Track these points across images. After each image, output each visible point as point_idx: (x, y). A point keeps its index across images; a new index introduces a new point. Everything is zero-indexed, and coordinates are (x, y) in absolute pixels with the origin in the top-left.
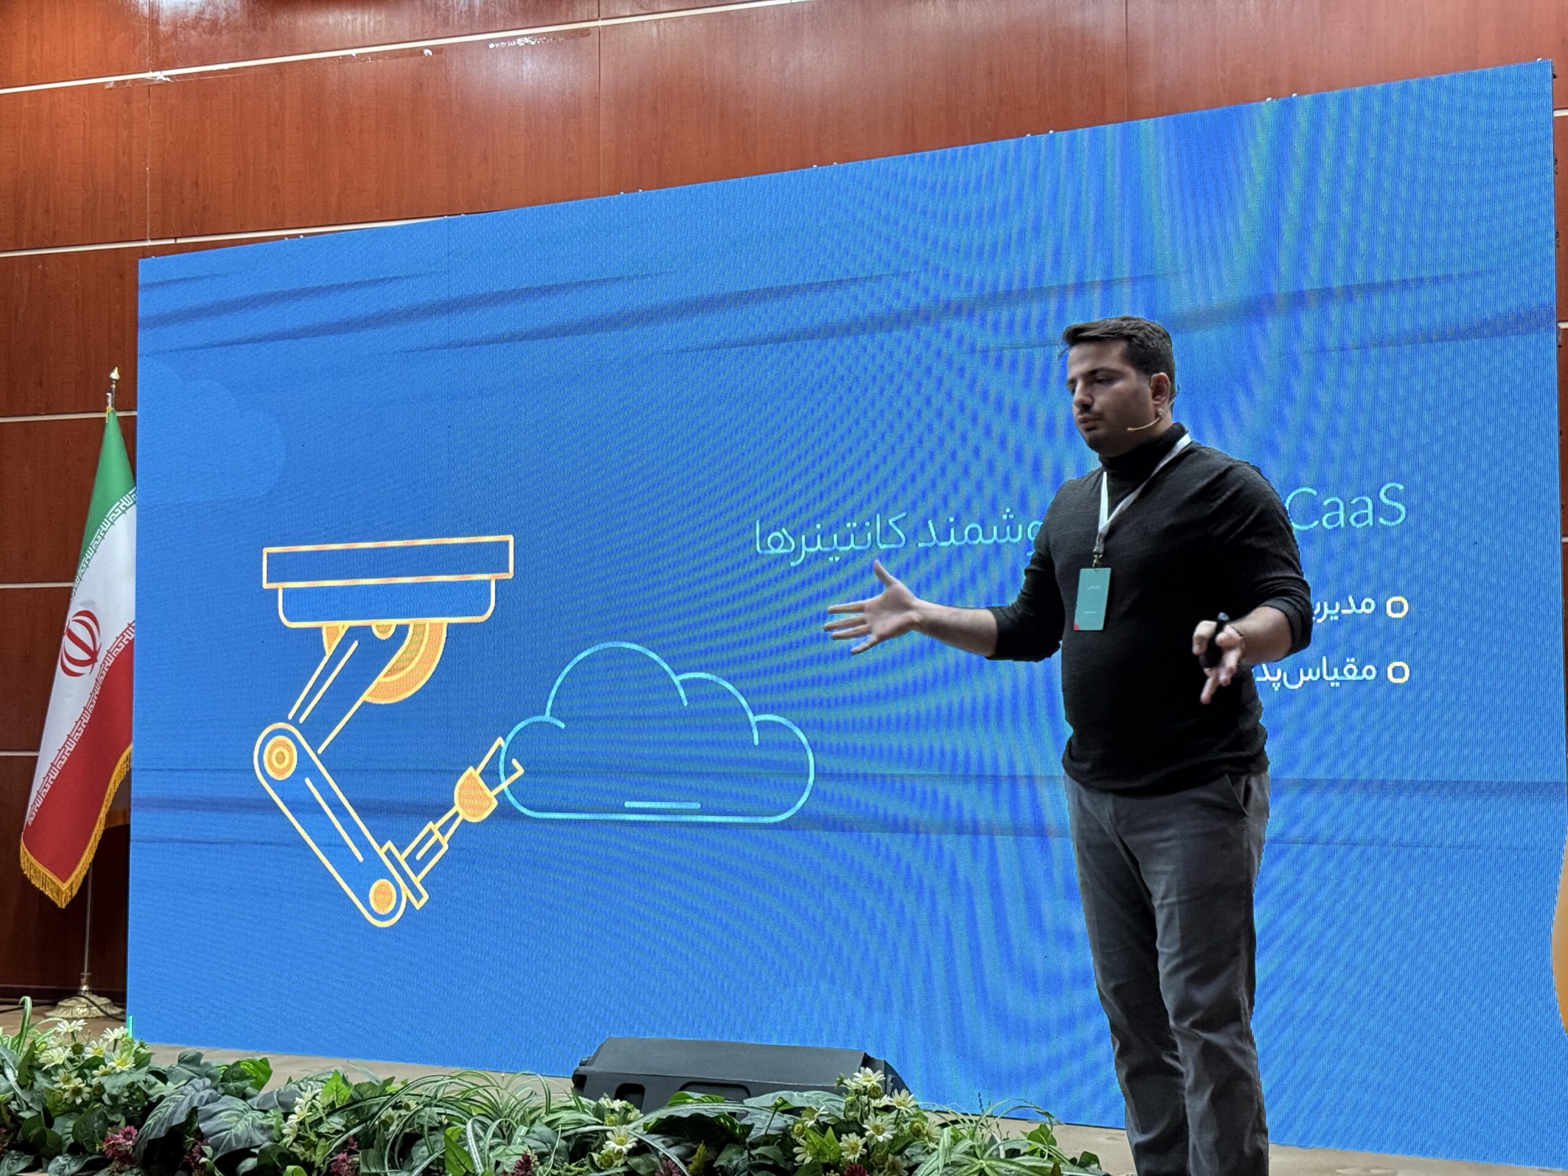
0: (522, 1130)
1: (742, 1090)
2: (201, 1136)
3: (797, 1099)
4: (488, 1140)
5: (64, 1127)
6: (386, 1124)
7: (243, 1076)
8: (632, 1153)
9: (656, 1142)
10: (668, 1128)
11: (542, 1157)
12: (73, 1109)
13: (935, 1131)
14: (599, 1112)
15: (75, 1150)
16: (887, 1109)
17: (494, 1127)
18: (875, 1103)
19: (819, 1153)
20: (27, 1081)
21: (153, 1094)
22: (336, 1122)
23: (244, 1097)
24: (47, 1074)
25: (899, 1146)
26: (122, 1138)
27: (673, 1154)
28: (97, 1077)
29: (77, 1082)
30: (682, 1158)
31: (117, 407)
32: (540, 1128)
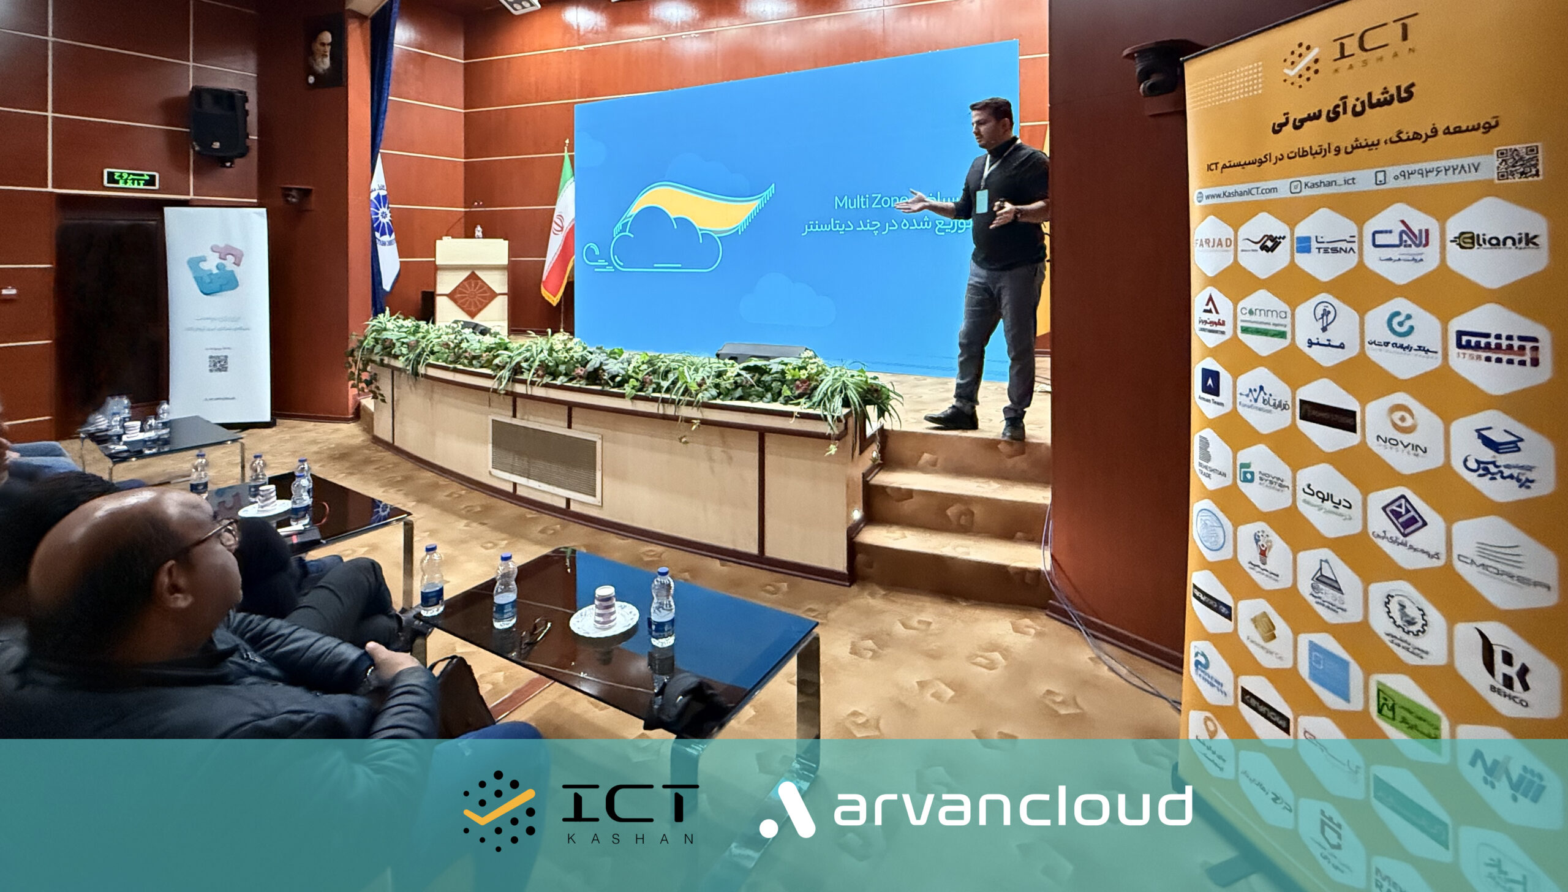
0: (702, 369)
1: (768, 358)
2: (604, 371)
3: (786, 360)
4: (692, 372)
5: (562, 368)
6: (660, 367)
7: (615, 353)
8: (736, 376)
9: (743, 373)
10: (747, 369)
11: (708, 377)
12: (564, 363)
13: (829, 370)
14: (725, 364)
15: (566, 375)
16: (814, 363)
17: (693, 368)
18: (811, 361)
19: (793, 376)
20: (550, 355)
21: (589, 358)
22: (645, 367)
23: (616, 359)
24: (557, 352)
25: (818, 374)
26: (580, 371)
27: (748, 376)
28: (571, 353)
29: (566, 354)
30: (752, 378)
31: (568, 152)
32: (707, 368)
